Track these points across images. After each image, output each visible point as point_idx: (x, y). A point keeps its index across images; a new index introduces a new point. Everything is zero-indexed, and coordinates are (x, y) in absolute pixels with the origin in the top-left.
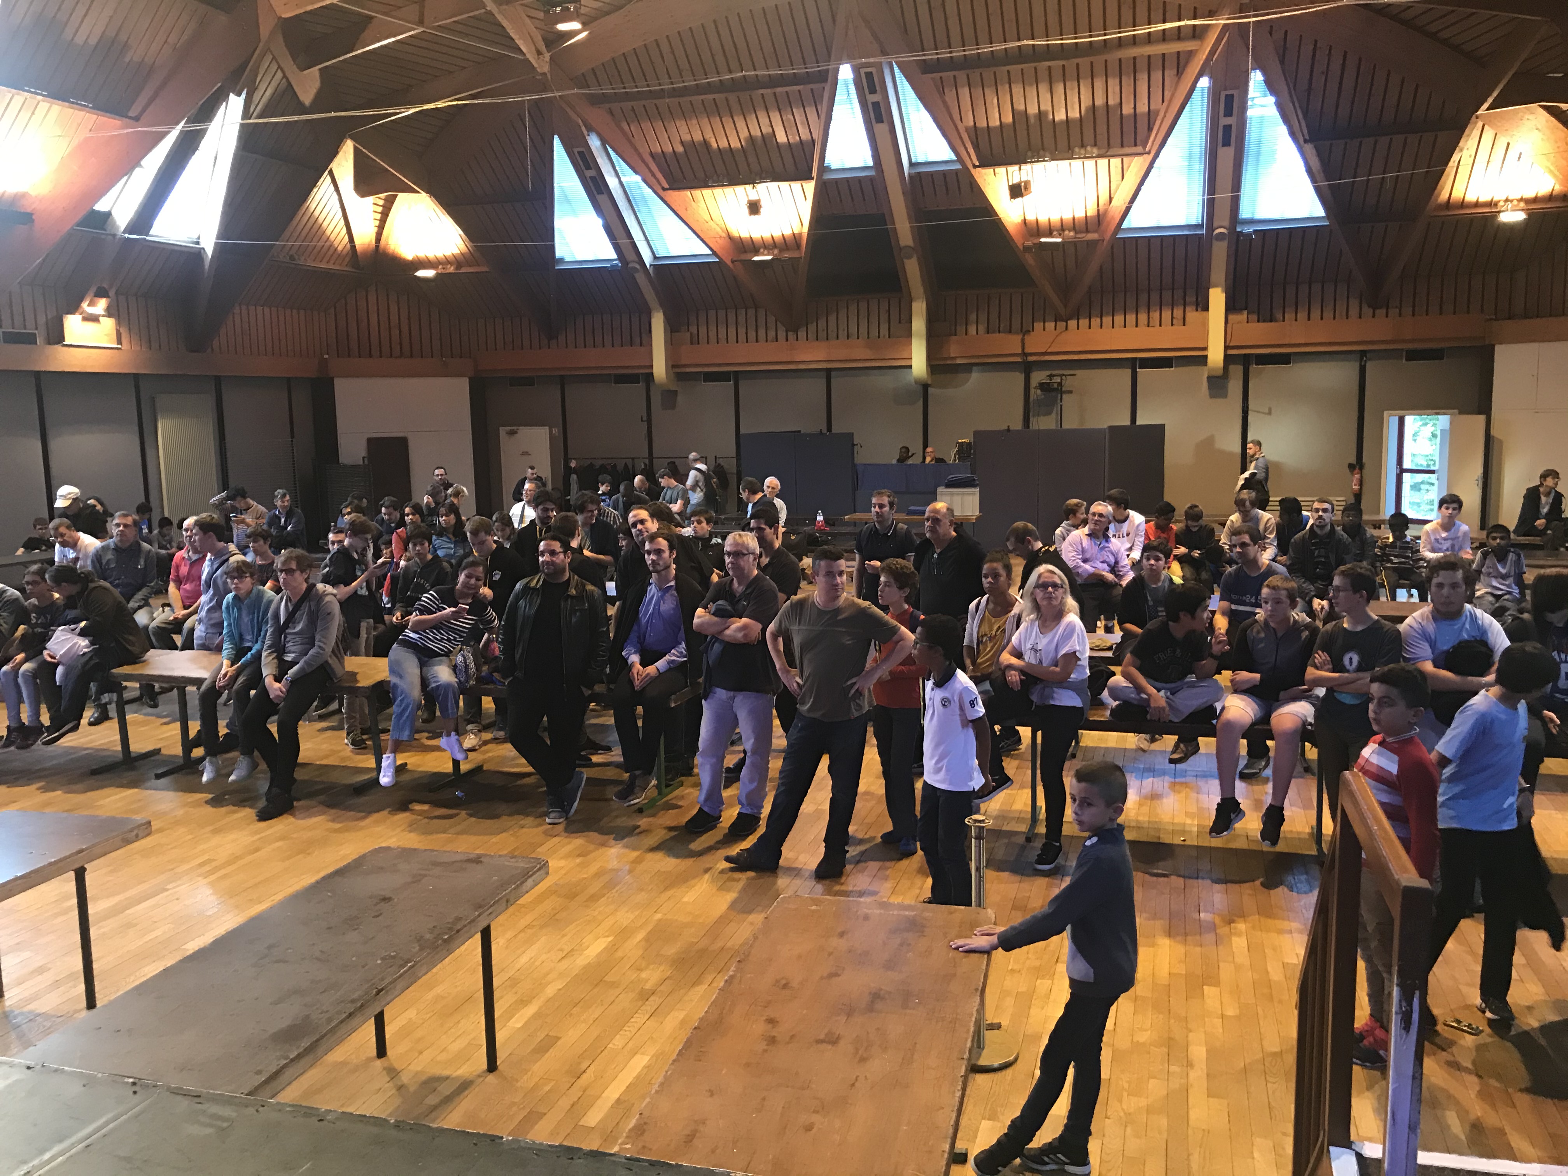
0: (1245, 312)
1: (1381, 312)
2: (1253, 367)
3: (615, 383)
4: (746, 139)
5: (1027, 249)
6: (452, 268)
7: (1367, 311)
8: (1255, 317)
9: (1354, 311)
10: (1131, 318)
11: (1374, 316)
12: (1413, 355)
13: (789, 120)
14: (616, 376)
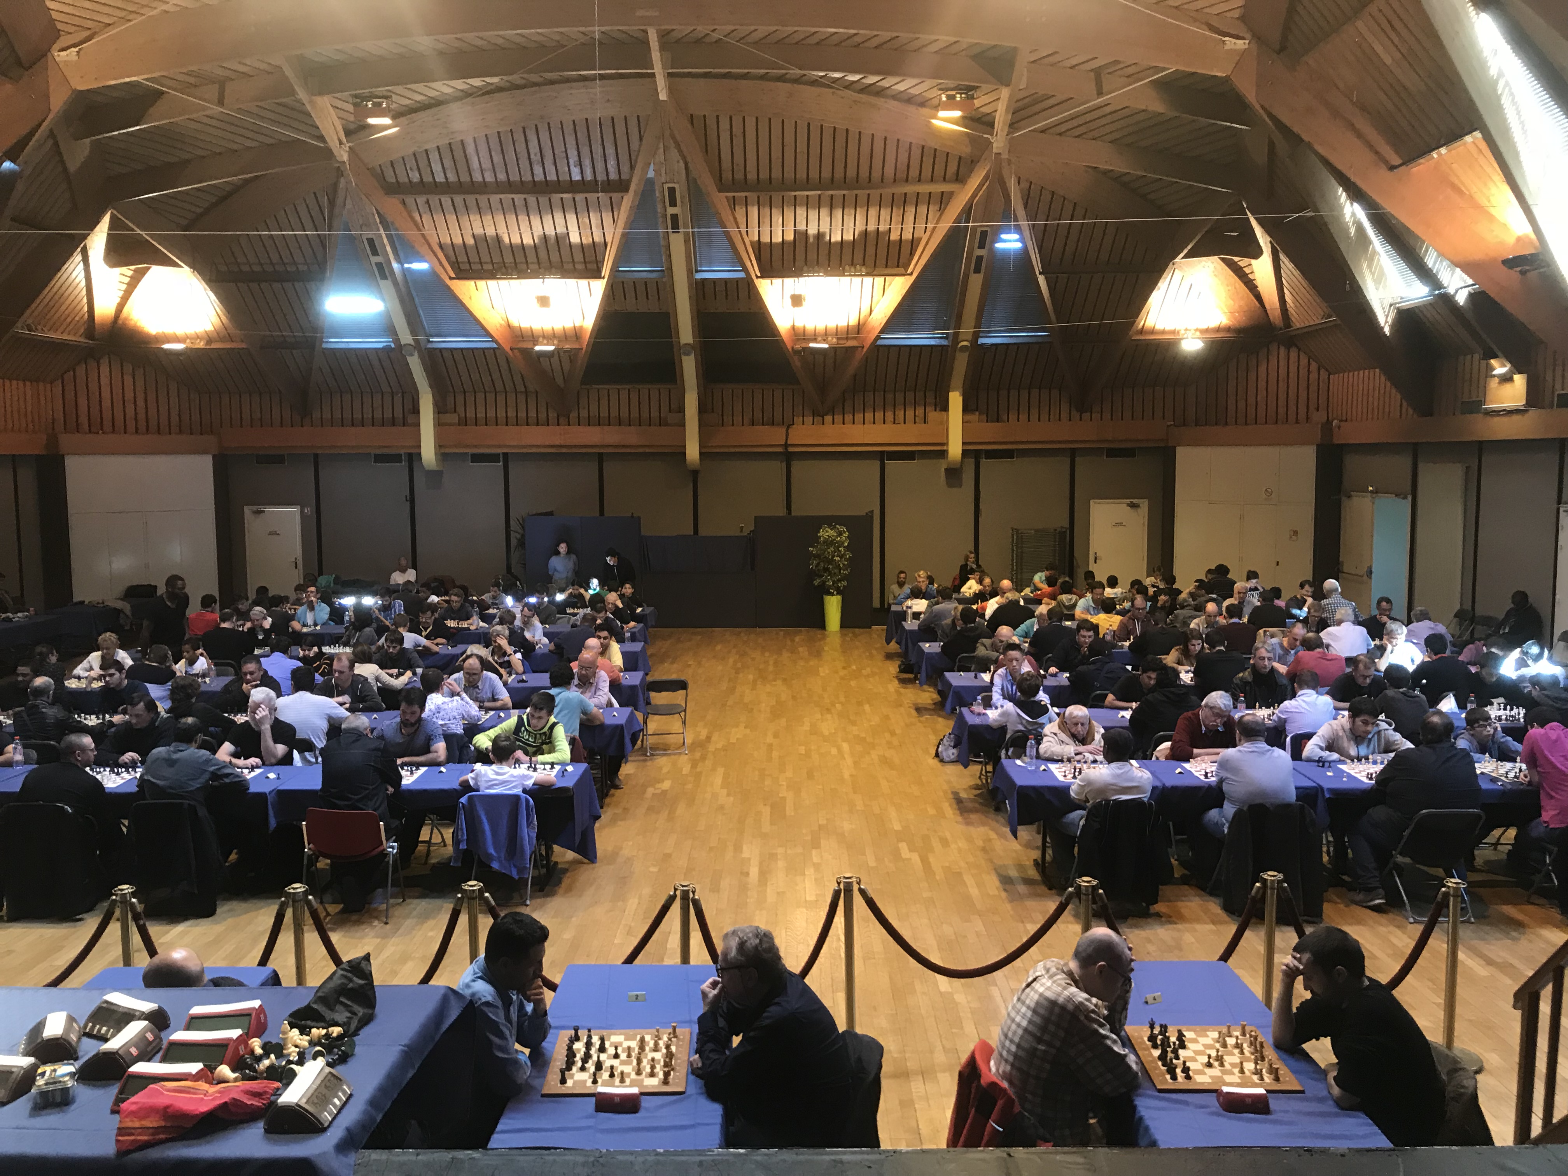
0: (977, 413)
1: (1086, 416)
2: (983, 461)
3: (375, 462)
4: (539, 236)
5: (797, 352)
6: (202, 343)
7: (1076, 415)
8: (985, 417)
9: (1065, 415)
10: (879, 415)
11: (1081, 420)
12: (1112, 453)
14: (376, 456)
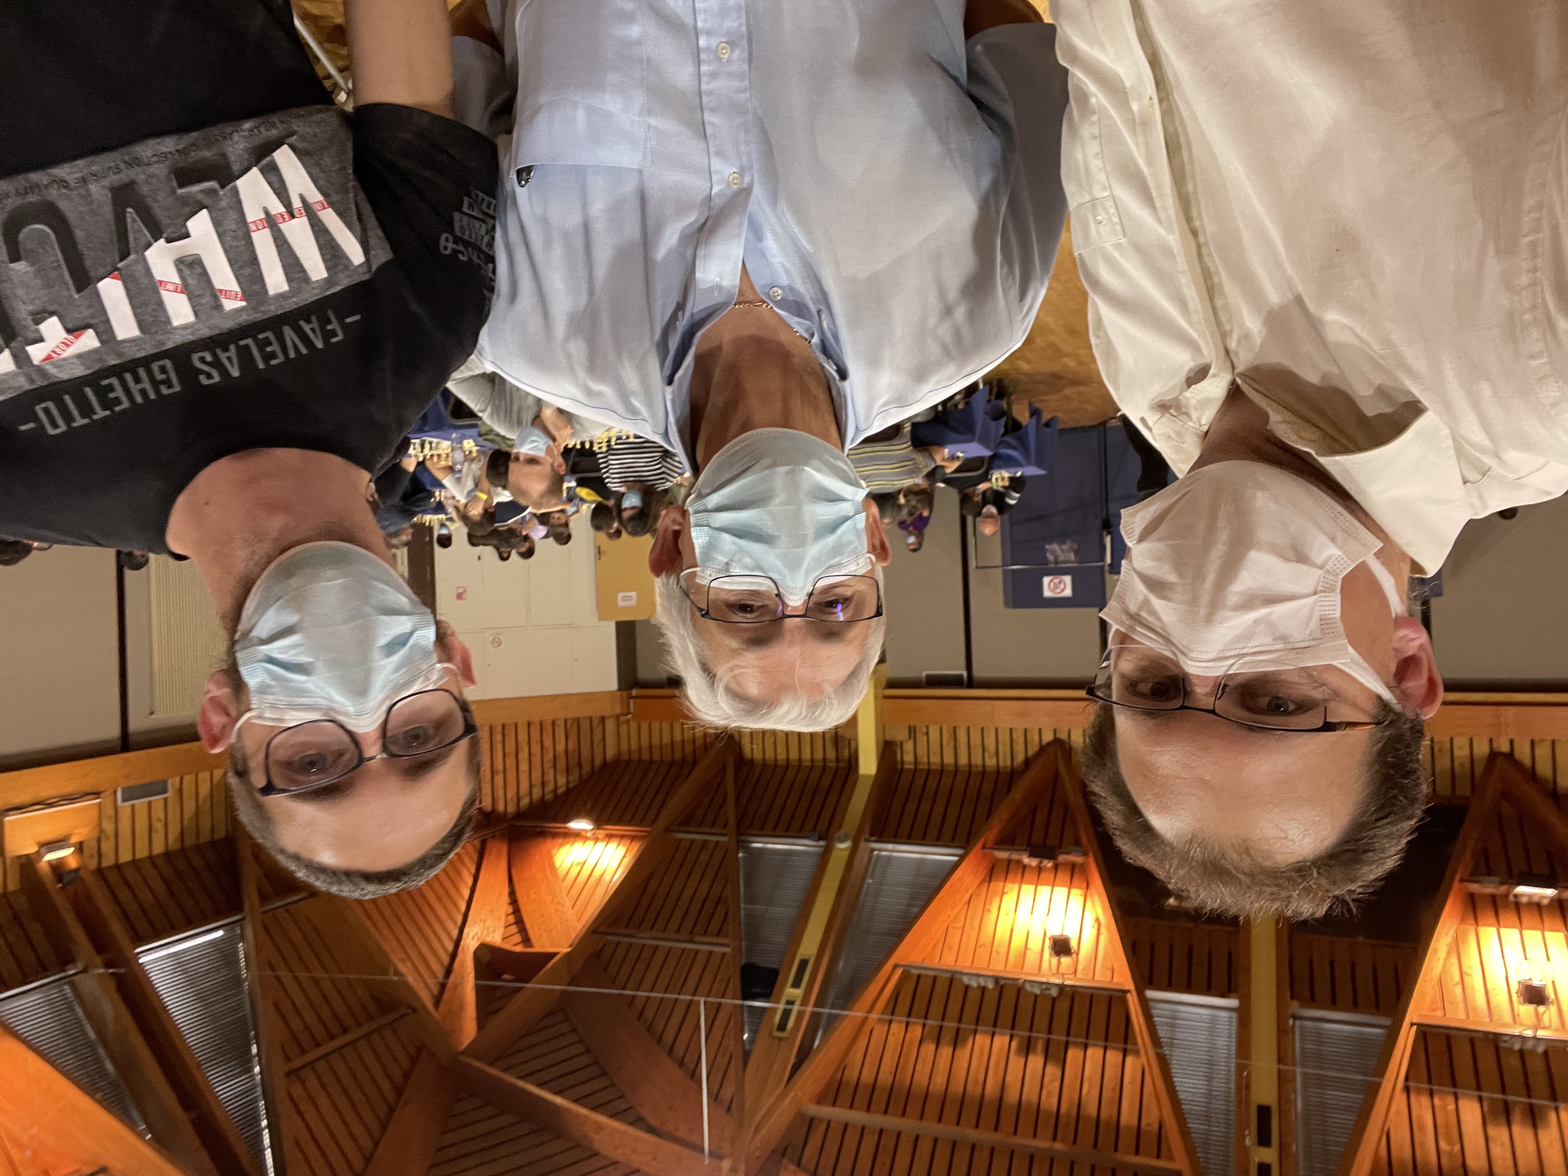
13: (1450, 1142)
